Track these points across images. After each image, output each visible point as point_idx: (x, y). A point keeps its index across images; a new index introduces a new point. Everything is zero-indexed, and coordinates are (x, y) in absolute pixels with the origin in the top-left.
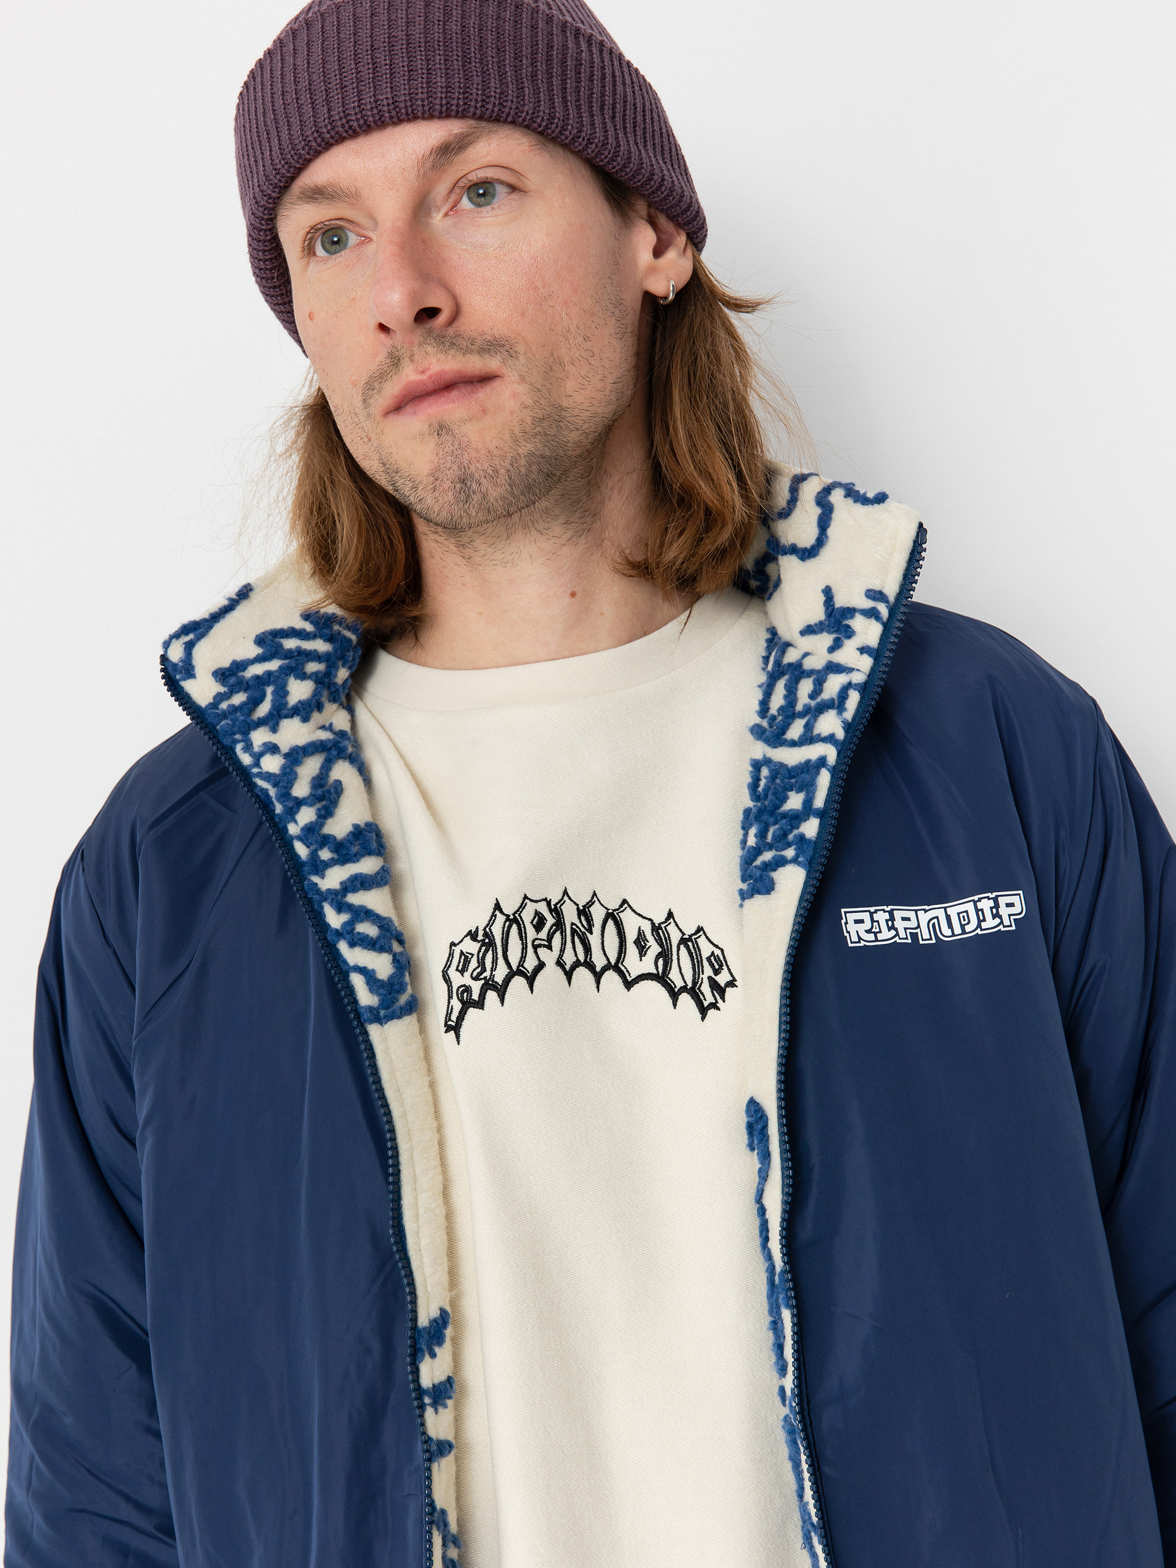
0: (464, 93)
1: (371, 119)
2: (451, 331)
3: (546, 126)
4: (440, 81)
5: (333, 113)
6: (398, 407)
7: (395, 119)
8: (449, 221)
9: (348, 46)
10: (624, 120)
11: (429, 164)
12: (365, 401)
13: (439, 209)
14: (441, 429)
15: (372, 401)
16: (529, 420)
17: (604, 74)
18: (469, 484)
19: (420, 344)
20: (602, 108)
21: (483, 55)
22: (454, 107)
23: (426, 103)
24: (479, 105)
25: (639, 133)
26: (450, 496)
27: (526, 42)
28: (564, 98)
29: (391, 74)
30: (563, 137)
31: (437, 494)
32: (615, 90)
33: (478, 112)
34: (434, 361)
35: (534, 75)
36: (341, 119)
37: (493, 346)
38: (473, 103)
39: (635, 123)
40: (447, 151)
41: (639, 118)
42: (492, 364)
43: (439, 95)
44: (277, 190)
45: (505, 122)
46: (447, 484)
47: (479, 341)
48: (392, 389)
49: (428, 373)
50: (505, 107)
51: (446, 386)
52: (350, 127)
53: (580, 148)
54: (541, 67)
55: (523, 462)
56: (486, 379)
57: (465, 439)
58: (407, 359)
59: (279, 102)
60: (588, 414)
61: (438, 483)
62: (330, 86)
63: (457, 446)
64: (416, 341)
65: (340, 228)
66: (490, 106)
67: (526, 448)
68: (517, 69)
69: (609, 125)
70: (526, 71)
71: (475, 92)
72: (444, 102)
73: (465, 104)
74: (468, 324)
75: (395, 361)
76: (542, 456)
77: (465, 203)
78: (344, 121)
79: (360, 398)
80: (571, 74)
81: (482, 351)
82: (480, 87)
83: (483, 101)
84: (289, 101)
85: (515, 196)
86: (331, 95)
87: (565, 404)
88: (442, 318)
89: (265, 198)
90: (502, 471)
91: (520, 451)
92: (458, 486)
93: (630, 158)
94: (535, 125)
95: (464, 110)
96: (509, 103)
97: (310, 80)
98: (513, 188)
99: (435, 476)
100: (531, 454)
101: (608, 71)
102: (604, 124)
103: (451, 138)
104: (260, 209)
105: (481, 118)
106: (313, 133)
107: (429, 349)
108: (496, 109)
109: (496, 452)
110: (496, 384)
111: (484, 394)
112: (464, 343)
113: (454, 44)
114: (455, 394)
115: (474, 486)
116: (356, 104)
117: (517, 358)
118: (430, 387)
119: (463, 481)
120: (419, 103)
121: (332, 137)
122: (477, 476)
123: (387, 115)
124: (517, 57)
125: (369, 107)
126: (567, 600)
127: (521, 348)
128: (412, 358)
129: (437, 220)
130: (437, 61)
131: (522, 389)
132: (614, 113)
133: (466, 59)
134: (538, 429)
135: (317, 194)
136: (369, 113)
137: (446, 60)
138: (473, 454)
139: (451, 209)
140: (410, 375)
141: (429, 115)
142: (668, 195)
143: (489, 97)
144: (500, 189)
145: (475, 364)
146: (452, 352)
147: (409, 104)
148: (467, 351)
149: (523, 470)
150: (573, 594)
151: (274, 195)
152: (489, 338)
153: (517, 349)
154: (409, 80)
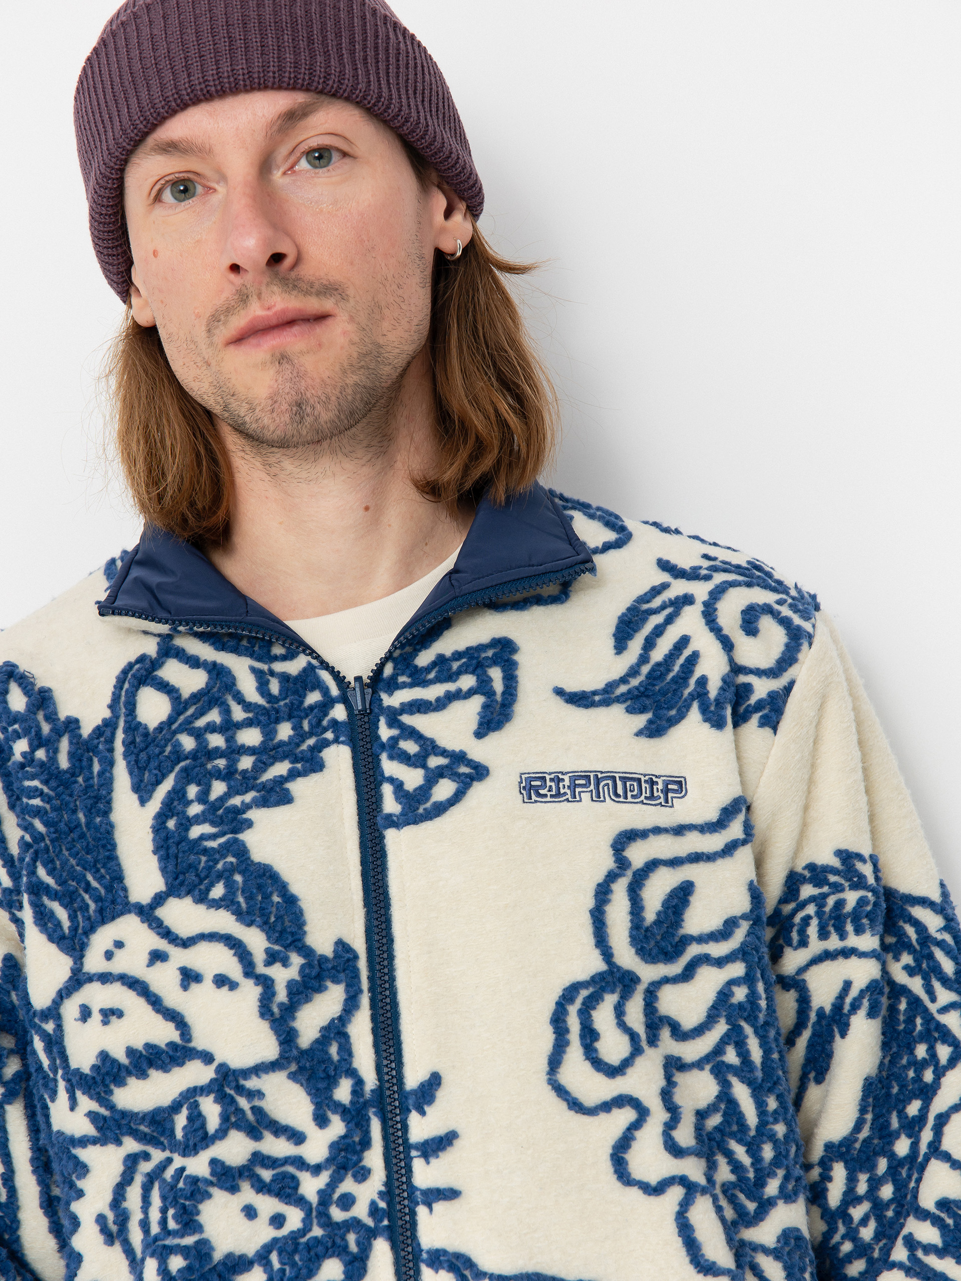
0: (309, 69)
1: (227, 85)
2: (293, 274)
3: (374, 105)
4: (289, 57)
5: (192, 78)
6: (239, 340)
7: (248, 88)
8: (287, 180)
9: (205, 20)
10: (430, 104)
11: (275, 128)
12: (209, 331)
13: (279, 168)
14: (282, 358)
15: (217, 332)
16: (355, 355)
17: (416, 64)
18: (304, 408)
19: (267, 285)
20: (415, 93)
21: (325, 38)
22: (300, 81)
23: (277, 75)
24: (321, 81)
25: (441, 116)
26: (286, 418)
27: (358, 29)
28: (388, 81)
29: (246, 48)
30: (386, 114)
31: (275, 415)
32: (424, 78)
33: (320, 87)
34: (279, 299)
35: (365, 59)
36: (200, 83)
37: (329, 289)
38: (316, 79)
39: (437, 107)
40: (292, 117)
41: (441, 104)
42: (328, 304)
43: (288, 69)
44: (132, 143)
45: (340, 97)
46: (285, 406)
47: (316, 286)
48: (239, 322)
49: (274, 310)
50: (342, 84)
51: (288, 322)
52: (208, 91)
53: (398, 125)
54: (371, 53)
55: (349, 391)
56: (321, 318)
57: (302, 369)
58: (255, 297)
59: (137, 66)
60: (398, 351)
61: (276, 405)
62: (189, 54)
63: (295, 374)
64: (265, 282)
65: (189, 180)
66: (331, 82)
67: (352, 379)
68: (352, 52)
69: (420, 107)
70: (359, 55)
71: (319, 70)
72: (292, 76)
73: (310, 78)
74: (307, 271)
75: (243, 298)
76: (365, 387)
77: (304, 164)
78: (203, 86)
79: (204, 328)
80: (392, 60)
81: (318, 294)
82: (323, 65)
83: (325, 77)
84: (149, 65)
85: (347, 160)
86: (190, 62)
87: (381, 342)
88: (287, 262)
89: (120, 150)
90: (333, 398)
91: (348, 381)
92: (294, 409)
93: (435, 137)
94: (366, 102)
95: (309, 84)
96: (346, 81)
97: (168, 48)
98: (345, 154)
99: (273, 398)
100: (356, 384)
101: (419, 62)
102: (417, 106)
103: (296, 106)
104: (113, 160)
105: (321, 92)
106: (173, 95)
107: (275, 289)
108: (335, 86)
109: (328, 381)
110: (329, 321)
111: (321, 331)
112: (304, 286)
113: (300, 26)
114: (296, 329)
115: (309, 410)
116: (215, 72)
117: (348, 301)
118: (274, 322)
119: (299, 405)
120: (271, 74)
121: (190, 99)
122: (312, 401)
123: (241, 83)
124: (352, 42)
125: (226, 74)
126: (361, 512)
127: (351, 292)
128: (259, 296)
129: (277, 176)
130: (286, 39)
131: (350, 327)
132: (423, 97)
133: (310, 41)
134: (363, 363)
135: (171, 148)
136: (226, 80)
137: (293, 40)
138: (310, 381)
139: (289, 170)
140: (256, 311)
141: (278, 86)
142: (460, 172)
143: (329, 75)
144: (335, 156)
145: (313, 305)
146: (295, 293)
147: (262, 75)
148: (307, 293)
149: (349, 398)
150: (367, 509)
151: (129, 147)
152: (325, 282)
153: (348, 293)
154: (262, 54)
